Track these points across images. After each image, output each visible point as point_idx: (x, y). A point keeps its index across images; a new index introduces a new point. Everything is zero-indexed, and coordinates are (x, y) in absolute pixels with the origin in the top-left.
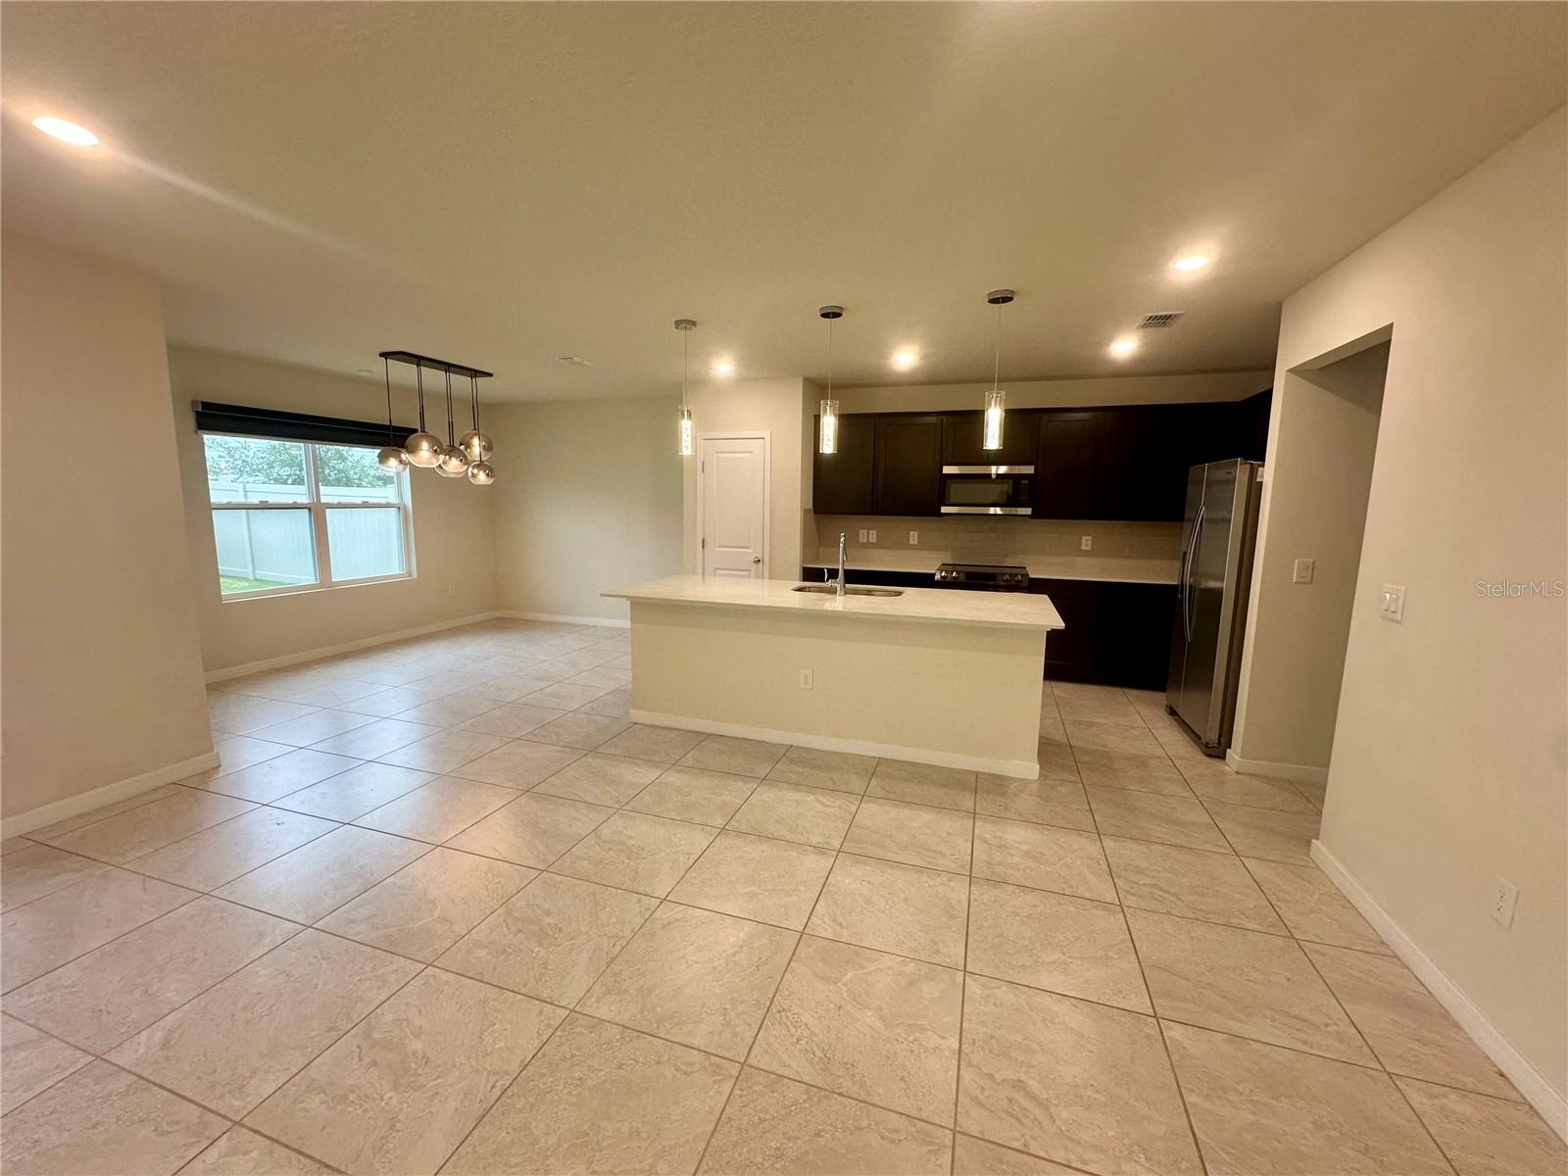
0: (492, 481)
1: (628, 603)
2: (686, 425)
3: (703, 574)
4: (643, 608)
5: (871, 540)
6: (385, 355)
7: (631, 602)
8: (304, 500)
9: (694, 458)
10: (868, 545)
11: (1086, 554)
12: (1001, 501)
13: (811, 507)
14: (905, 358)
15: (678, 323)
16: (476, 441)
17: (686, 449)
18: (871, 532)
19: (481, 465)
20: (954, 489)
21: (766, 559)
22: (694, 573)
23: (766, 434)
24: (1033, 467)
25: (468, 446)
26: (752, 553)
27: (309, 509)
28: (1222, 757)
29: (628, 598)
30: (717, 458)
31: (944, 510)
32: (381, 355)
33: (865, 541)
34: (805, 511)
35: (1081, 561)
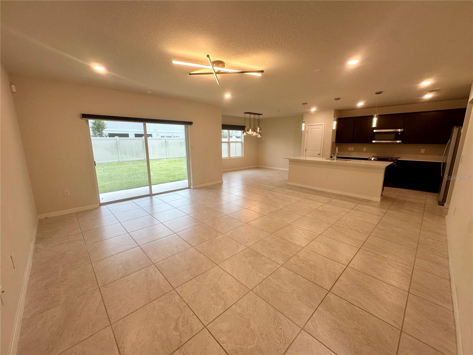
0: (261, 137)
1: (288, 161)
2: (303, 124)
3: (306, 156)
4: (292, 161)
5: (352, 150)
6: (245, 113)
7: (290, 160)
8: (227, 141)
9: (305, 131)
10: (351, 151)
11: (422, 154)
12: (393, 139)
13: (335, 141)
14: (360, 104)
15: (303, 104)
16: (258, 128)
17: (303, 129)
18: (352, 148)
19: (259, 133)
20: (377, 135)
21: (321, 154)
22: (303, 156)
23: (324, 124)
24: (403, 129)
25: (257, 129)
26: (318, 152)
27: (228, 143)
28: (443, 205)
29: (289, 159)
30: (311, 130)
31: (374, 141)
32: (244, 113)
33: (350, 150)
34: (333, 142)
35: (421, 156)
